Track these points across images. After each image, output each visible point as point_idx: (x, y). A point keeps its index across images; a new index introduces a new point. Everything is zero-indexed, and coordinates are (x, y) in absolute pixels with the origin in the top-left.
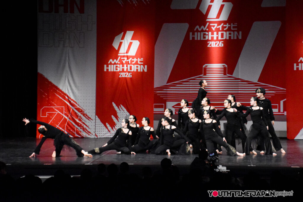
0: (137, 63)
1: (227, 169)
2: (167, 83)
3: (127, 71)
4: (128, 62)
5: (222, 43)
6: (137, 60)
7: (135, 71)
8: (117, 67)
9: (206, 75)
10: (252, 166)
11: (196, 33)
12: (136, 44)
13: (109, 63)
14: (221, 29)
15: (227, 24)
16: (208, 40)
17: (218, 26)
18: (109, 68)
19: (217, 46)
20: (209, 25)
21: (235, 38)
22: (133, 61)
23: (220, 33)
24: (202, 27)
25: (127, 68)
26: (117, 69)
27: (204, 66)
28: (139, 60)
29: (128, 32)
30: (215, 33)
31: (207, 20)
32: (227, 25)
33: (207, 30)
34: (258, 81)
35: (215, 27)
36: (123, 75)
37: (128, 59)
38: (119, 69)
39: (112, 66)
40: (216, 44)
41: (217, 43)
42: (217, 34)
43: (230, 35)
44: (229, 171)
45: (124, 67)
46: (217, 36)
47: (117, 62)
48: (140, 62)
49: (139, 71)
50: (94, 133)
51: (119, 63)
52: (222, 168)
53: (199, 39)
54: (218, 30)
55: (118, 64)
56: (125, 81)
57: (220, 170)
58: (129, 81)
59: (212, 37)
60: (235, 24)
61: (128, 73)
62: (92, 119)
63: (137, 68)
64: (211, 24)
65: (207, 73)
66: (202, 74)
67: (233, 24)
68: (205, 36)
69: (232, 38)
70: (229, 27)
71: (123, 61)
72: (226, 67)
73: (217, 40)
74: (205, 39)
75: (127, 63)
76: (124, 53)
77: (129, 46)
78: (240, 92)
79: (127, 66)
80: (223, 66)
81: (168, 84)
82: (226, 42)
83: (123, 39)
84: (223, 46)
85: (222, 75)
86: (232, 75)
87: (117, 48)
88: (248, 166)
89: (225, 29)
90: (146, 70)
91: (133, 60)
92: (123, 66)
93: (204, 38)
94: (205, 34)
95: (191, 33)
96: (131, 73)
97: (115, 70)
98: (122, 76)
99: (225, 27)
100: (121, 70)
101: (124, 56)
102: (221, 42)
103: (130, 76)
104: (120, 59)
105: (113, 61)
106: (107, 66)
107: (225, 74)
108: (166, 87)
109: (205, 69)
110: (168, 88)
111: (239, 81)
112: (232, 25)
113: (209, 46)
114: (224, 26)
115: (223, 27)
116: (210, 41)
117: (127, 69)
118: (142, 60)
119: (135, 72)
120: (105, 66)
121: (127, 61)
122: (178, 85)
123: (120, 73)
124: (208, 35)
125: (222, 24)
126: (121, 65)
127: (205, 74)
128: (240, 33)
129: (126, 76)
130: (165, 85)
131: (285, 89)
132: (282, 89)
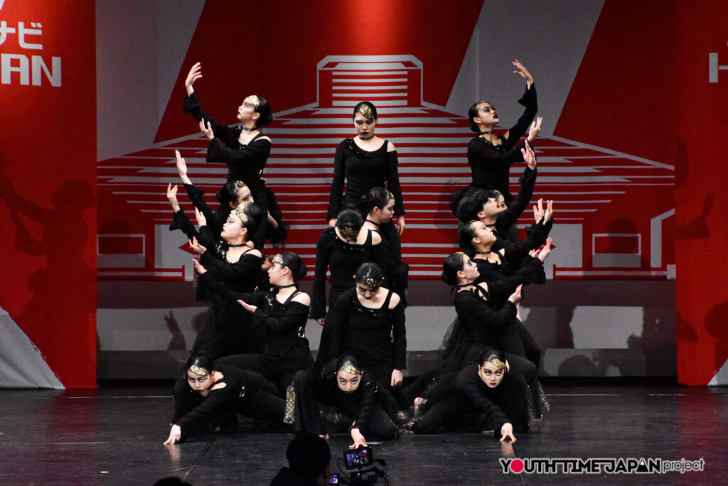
0: (11, 45)
2: (157, 140)
6: (12, 30)
7: (7, 80)
9: (331, 106)
27: (321, 66)
28: (23, 31)
34: (555, 134)
48: (29, 39)
49: (24, 81)
63: (16, 69)
65: (335, 95)
66: (316, 101)
72: (420, 70)
80: (403, 67)
81: (161, 145)
85: (401, 106)
86: (444, 104)
90: (56, 80)
107: (413, 102)
108: (152, 158)
109: (327, 76)
110: (162, 164)
118: (39, 32)
119: (7, 86)
127: (326, 102)
130: (144, 148)
131: (672, 168)
132: (658, 165)
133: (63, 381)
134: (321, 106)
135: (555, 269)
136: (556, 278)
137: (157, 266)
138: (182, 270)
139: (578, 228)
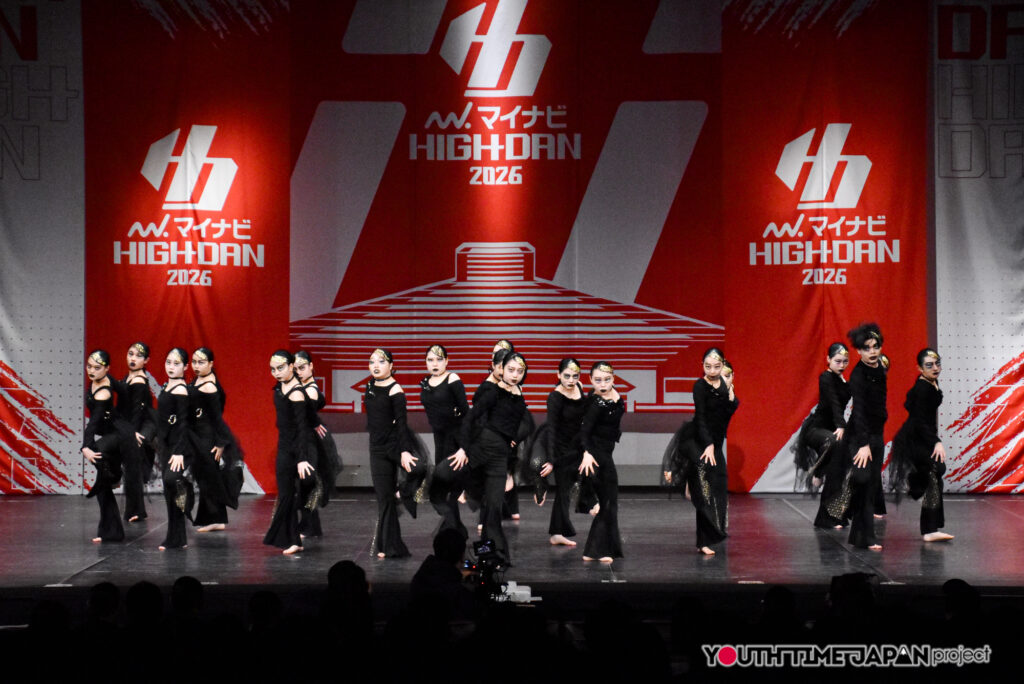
0: (228, 237)
1: (533, 594)
2: (334, 306)
3: (195, 265)
4: (199, 231)
5: (517, 172)
6: (229, 226)
7: (224, 262)
8: (158, 248)
9: (465, 280)
10: (615, 581)
11: (430, 138)
12: (226, 171)
13: (130, 234)
14: (513, 125)
15: (535, 108)
16: (472, 162)
17: (502, 113)
18: (132, 253)
19: (500, 182)
20: (474, 109)
21: (562, 156)
22: (217, 230)
23: (510, 138)
24: (452, 116)
25: (194, 253)
26: (158, 258)
27: (458, 250)
28: (236, 226)
29: (195, 129)
30: (495, 138)
31: (468, 94)
32: (534, 113)
33: (468, 126)
34: (635, 302)
35: (494, 118)
36: (180, 278)
37: (197, 222)
38: (165, 255)
39: (142, 245)
40: (497, 175)
41: (501, 171)
42: (502, 141)
43: (544, 146)
44: (540, 599)
45: (184, 249)
46: (502, 147)
47: (158, 233)
48: (241, 232)
49: (237, 263)
50: (81, 478)
51: (166, 235)
52: (517, 592)
53: (441, 157)
54: (502, 128)
55: (162, 239)
56: (189, 299)
57: (509, 597)
58: (202, 299)
59: (483, 151)
60: (559, 107)
61: (197, 272)
62: (71, 431)
63: (230, 254)
64: (480, 109)
65: (469, 272)
66: (454, 276)
67: (554, 109)
68: (460, 147)
69: (551, 156)
70: (539, 117)
71: (180, 228)
72: (532, 254)
73: (502, 161)
74: (459, 158)
75: (196, 237)
76: (186, 202)
77: (200, 178)
78: (576, 336)
79: (195, 248)
80: (520, 251)
81: (338, 310)
82: (529, 168)
83: (178, 150)
84: (519, 181)
85: (519, 281)
86: (551, 279)
87: (157, 185)
88: (603, 581)
89: (526, 126)
90: (260, 262)
91: (214, 225)
92: (181, 247)
93: (460, 153)
94: (462, 139)
95: (413, 138)
96: (210, 272)
97: (152, 261)
98: (176, 280)
99: (529, 119)
100: (174, 261)
101: (183, 213)
102: (514, 169)
103: (206, 281)
104: (171, 222)
105: (145, 228)
106: (125, 247)
107: (528, 277)
108: (330, 319)
109: (463, 259)
110: (338, 324)
111: (575, 299)
112: (550, 113)
113: (473, 181)
114: (525, 113)
115: (520, 119)
116: (477, 163)
117: (195, 257)
118: (248, 227)
119: (223, 267)
120: (117, 245)
121: (195, 228)
122: (371, 314)
123: (169, 272)
124: (471, 144)
125: (518, 109)
126: (174, 245)
127: (463, 277)
128: (577, 137)
129: (192, 282)
130: (325, 313)
131: (723, 328)
132: (712, 326)
133: (264, 489)
134: (459, 280)
135: (636, 404)
136: (636, 411)
137: (333, 401)
138: (353, 404)
139: (653, 373)
